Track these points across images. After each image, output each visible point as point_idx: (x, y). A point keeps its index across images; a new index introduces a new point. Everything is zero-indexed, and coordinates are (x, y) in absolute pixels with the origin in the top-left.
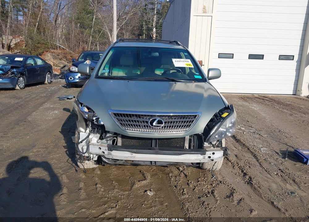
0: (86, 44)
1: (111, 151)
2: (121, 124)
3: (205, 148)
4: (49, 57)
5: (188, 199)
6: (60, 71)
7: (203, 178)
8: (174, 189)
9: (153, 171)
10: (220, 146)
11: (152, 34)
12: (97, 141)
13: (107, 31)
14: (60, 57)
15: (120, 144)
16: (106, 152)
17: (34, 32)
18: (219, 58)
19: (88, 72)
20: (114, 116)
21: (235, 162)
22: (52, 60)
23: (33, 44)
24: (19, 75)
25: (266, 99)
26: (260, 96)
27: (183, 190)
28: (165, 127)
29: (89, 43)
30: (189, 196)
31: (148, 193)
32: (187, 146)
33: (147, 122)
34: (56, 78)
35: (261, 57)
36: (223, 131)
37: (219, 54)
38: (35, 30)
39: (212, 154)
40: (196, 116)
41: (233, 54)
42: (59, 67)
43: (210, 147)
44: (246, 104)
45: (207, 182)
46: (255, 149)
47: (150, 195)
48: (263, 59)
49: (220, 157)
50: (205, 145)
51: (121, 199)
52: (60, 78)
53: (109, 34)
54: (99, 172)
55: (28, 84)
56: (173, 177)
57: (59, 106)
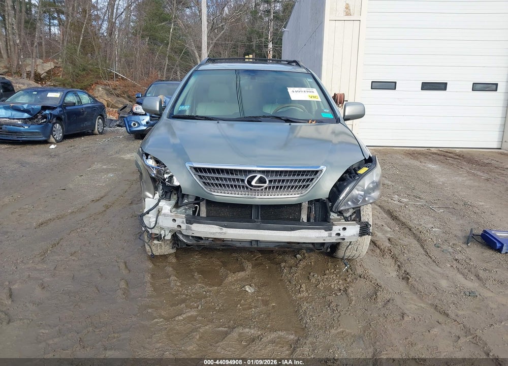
0: (160, 69)
1: (192, 224)
2: (204, 183)
3: (331, 220)
4: (101, 93)
5: (306, 299)
6: (117, 115)
7: (333, 271)
8: (287, 285)
9: (256, 260)
10: (358, 219)
11: (267, 52)
12: (171, 211)
13: (193, 48)
14: (118, 92)
15: (203, 213)
16: (184, 226)
17: (76, 52)
18: (372, 88)
19: (158, 109)
20: (194, 171)
21: (387, 248)
22: (105, 97)
23: (74, 71)
24: (54, 121)
25: (450, 155)
26: (441, 151)
27: (301, 286)
28: (270, 188)
29: (164, 69)
30: (309, 294)
31: (247, 289)
32: (304, 217)
33: (243, 181)
34: (111, 126)
35: (442, 86)
36: (359, 194)
37: (372, 82)
38: (79, 49)
39: (341, 229)
40: (317, 172)
41: (395, 83)
42: (117, 107)
43: (340, 220)
44: (416, 163)
45: (338, 276)
46: (421, 229)
47: (249, 291)
48: (445, 89)
49: (354, 235)
50: (331, 217)
51: (205, 297)
52: (119, 126)
53: (197, 54)
54: (174, 260)
55: (67, 134)
56: (286, 268)
57: (116, 167)
